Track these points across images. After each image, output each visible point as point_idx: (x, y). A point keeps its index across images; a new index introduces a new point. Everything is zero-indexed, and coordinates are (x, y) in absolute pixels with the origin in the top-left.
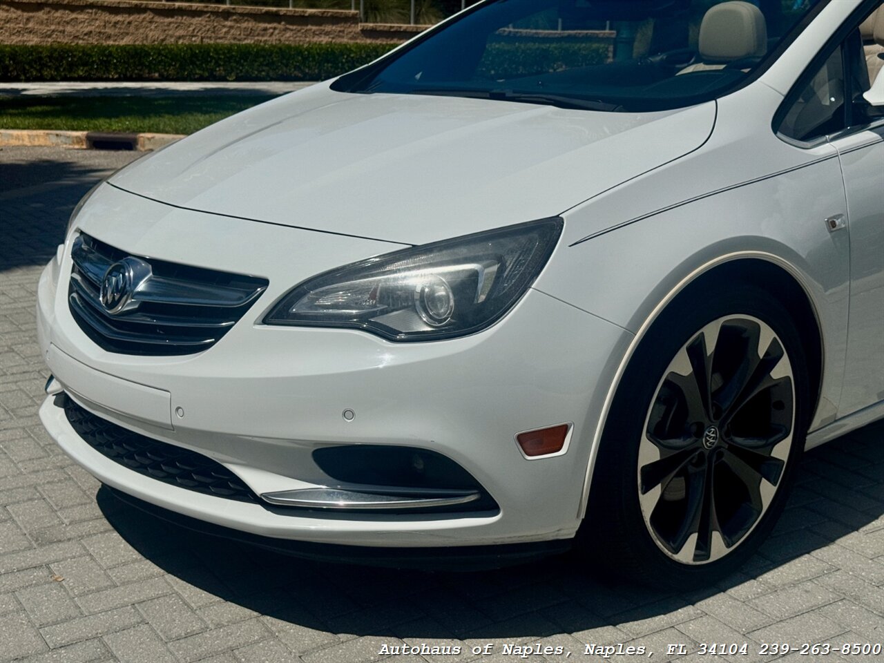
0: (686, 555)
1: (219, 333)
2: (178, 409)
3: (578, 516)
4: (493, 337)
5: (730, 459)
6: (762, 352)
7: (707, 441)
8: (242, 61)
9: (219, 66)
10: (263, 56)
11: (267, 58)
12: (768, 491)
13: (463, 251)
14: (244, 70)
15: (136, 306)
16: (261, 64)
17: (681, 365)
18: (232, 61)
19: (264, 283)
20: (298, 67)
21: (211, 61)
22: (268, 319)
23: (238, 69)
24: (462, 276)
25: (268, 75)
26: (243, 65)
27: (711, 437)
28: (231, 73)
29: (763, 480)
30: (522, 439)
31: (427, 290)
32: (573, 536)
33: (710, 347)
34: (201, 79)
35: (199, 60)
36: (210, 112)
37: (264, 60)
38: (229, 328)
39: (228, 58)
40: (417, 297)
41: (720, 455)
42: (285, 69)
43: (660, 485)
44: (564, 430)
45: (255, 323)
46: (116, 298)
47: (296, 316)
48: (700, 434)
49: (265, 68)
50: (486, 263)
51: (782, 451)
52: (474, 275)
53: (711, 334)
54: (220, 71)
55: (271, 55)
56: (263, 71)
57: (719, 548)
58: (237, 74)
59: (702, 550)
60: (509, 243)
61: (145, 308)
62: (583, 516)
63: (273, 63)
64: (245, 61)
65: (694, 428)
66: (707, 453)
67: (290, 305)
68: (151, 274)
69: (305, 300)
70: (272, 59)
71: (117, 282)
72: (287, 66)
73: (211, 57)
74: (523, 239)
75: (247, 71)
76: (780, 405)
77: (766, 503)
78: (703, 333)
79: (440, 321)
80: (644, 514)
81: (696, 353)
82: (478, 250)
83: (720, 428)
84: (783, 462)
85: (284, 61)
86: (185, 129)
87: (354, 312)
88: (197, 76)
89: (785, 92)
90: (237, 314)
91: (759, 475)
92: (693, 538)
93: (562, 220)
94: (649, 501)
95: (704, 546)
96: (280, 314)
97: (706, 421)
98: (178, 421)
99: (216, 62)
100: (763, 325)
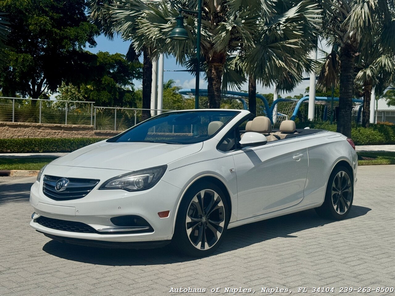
0: (199, 247)
1: (87, 193)
2: (77, 211)
3: (172, 233)
4: (151, 190)
5: (209, 225)
6: (215, 199)
7: (203, 220)
8: (46, 145)
9: (36, 147)
10: (55, 143)
11: (56, 143)
12: (219, 235)
13: (145, 172)
14: (46, 148)
15: (65, 189)
16: (54, 146)
17: (195, 200)
18: (42, 145)
19: (99, 181)
20: (69, 147)
21: (33, 145)
22: (99, 189)
23: (44, 148)
24: (145, 177)
25: (56, 150)
26: (46, 146)
27: (204, 219)
28: (41, 149)
29: (218, 231)
30: (159, 214)
31: (137, 180)
32: (171, 239)
33: (202, 196)
34: (28, 152)
35: (28, 145)
36: (38, 163)
37: (55, 144)
38: (89, 192)
39: (40, 143)
40: (135, 182)
41: (206, 224)
42: (63, 148)
43: (191, 228)
44: (168, 212)
45: (97, 189)
46: (60, 187)
47: (106, 187)
48: (201, 218)
49: (55, 147)
50: (150, 174)
51: (222, 224)
52: (148, 177)
53: (202, 193)
54: (36, 149)
55: (57, 143)
56: (55, 148)
57: (207, 247)
58: (43, 150)
59: (203, 247)
60: (155, 171)
61: (67, 189)
62: (173, 233)
63: (59, 145)
64: (47, 145)
65: (200, 216)
66: (203, 223)
67: (106, 185)
68: (69, 182)
69: (109, 184)
70: (58, 144)
71: (60, 184)
72: (64, 147)
73: (33, 143)
74: (158, 170)
75: (48, 149)
76: (221, 213)
77: (219, 238)
78: (200, 193)
79: (140, 188)
80: (188, 234)
81: (199, 197)
82: (148, 172)
83: (206, 217)
84: (222, 227)
85: (63, 145)
86: (29, 168)
87: (120, 186)
88: (26, 151)
89: (220, 140)
90: (92, 188)
91: (216, 230)
92: (200, 243)
93: (167, 165)
94: (189, 231)
95: (203, 246)
96: (103, 187)
97: (203, 215)
98: (77, 214)
99: (35, 145)
100: (215, 193)
